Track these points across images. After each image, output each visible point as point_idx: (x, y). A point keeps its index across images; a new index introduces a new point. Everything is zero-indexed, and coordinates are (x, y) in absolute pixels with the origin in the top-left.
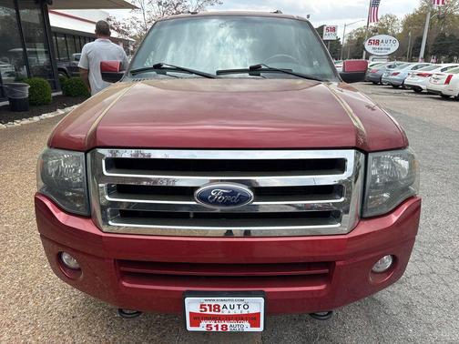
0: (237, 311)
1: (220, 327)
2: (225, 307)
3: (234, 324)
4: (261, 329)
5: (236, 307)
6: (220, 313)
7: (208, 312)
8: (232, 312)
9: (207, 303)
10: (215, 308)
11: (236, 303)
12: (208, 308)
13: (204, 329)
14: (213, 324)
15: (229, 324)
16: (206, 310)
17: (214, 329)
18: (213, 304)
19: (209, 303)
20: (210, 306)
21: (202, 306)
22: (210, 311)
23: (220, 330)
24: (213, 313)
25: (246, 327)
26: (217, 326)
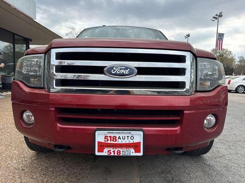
0: (127, 141)
1: (116, 152)
2: (119, 138)
3: (125, 150)
4: (141, 154)
5: (126, 138)
6: (117, 142)
7: (109, 142)
8: (124, 142)
9: (109, 135)
10: (113, 139)
11: (126, 135)
12: (109, 138)
13: (106, 154)
14: (112, 150)
15: (121, 150)
16: (108, 141)
17: (112, 154)
18: (112, 135)
19: (110, 135)
20: (110, 137)
21: (106, 137)
22: (111, 141)
23: (116, 154)
24: (112, 142)
25: (132, 152)
26: (114, 152)
